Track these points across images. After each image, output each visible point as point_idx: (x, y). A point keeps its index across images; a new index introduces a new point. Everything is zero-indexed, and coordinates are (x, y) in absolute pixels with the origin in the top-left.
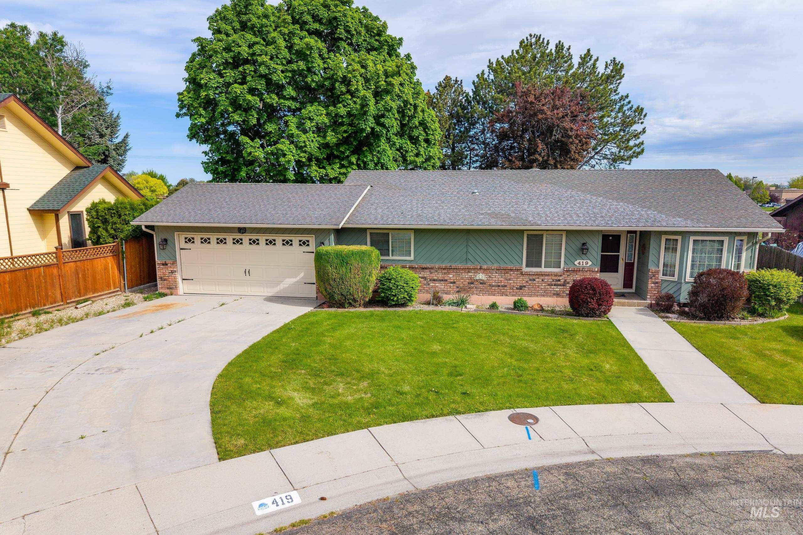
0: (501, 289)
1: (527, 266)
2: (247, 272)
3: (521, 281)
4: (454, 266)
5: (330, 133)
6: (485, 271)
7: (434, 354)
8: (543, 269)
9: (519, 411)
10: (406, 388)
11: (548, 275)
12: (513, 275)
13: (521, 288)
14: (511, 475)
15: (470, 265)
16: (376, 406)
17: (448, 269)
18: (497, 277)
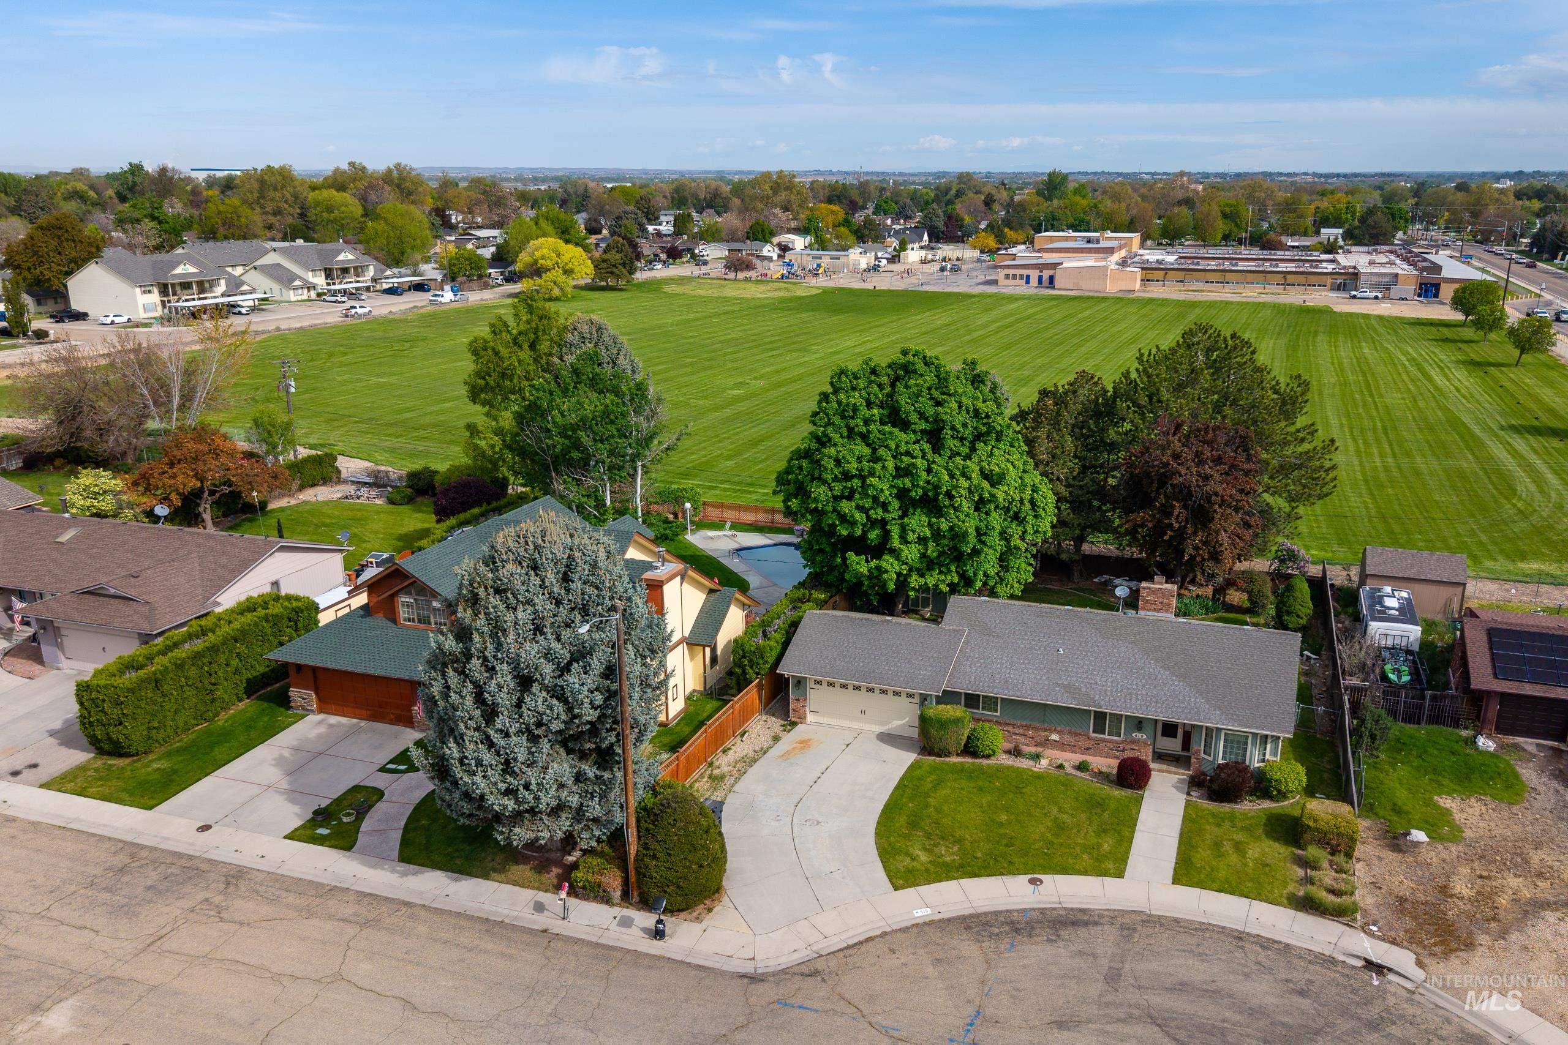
0: (1072, 748)
1: (1094, 732)
2: (863, 712)
3: (1088, 744)
4: (1033, 724)
5: (931, 544)
6: (1059, 732)
7: (1001, 824)
8: (1106, 736)
9: (1036, 876)
10: (979, 854)
11: (1111, 741)
12: (1081, 738)
13: (1088, 749)
14: (1017, 911)
15: (1046, 726)
16: (962, 866)
17: (1028, 727)
18: (1068, 738)
